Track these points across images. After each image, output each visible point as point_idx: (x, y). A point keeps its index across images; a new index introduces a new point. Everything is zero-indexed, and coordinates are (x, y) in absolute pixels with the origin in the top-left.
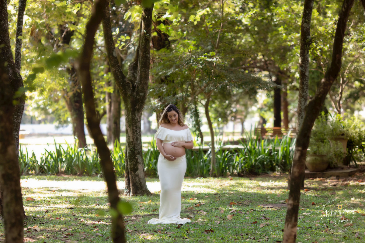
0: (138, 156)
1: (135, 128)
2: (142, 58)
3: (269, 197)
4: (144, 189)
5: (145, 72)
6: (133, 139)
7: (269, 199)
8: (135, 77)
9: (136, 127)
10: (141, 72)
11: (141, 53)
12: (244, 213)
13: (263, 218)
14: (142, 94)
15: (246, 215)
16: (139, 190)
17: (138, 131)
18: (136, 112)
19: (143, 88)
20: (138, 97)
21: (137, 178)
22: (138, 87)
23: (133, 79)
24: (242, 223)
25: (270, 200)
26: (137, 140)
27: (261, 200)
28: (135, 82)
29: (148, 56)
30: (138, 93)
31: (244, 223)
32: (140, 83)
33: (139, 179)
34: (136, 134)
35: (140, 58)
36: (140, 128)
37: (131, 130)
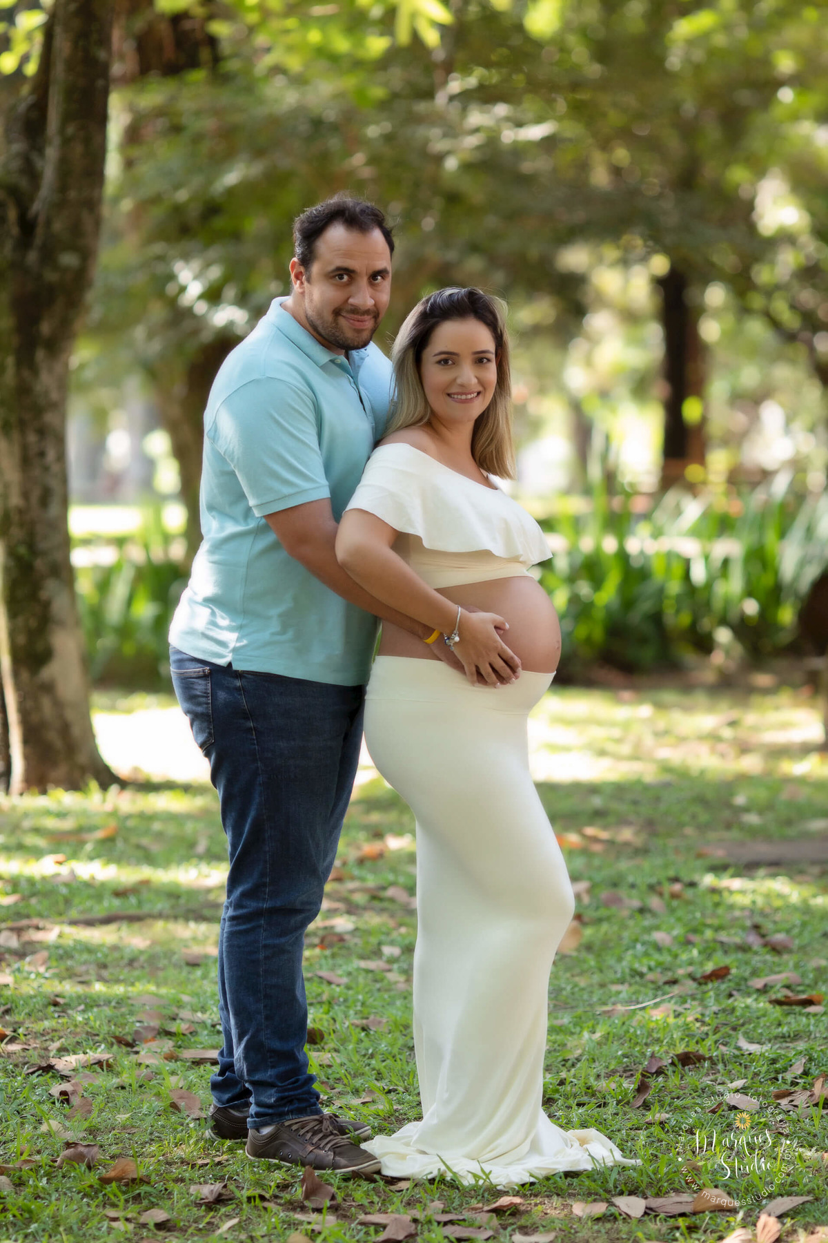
0: (51, 588)
1: (32, 438)
2: (70, 66)
3: (740, 800)
4: (82, 759)
5: (87, 141)
6: (25, 495)
7: (746, 809)
8: (31, 172)
9: (42, 432)
10: (66, 142)
11: (63, 45)
12: (636, 903)
13: (753, 940)
14: (69, 259)
15: (648, 921)
16: (54, 764)
17: (51, 455)
18: (40, 354)
19: (76, 229)
20: (51, 276)
21: (46, 703)
22: (48, 223)
23: (24, 183)
24: (642, 975)
25: (752, 819)
26: (45, 500)
27: (704, 817)
28: (32, 200)
29: (102, 55)
30: (48, 256)
31: (650, 976)
32: (60, 204)
33: (58, 704)
34: (37, 472)
35: (59, 70)
36: (60, 441)
37: (17, 449)
